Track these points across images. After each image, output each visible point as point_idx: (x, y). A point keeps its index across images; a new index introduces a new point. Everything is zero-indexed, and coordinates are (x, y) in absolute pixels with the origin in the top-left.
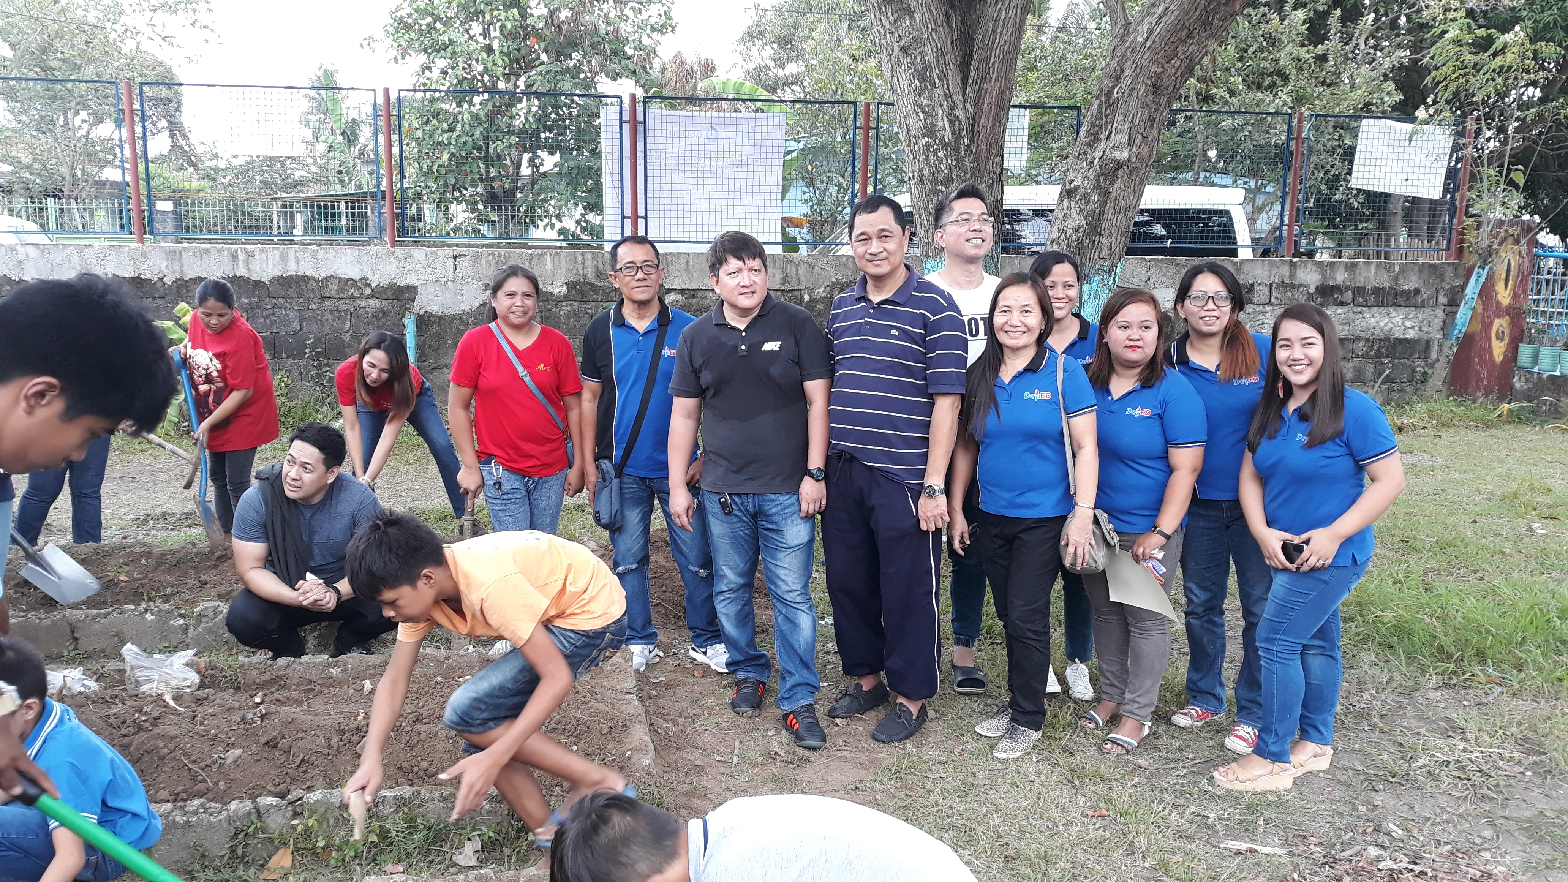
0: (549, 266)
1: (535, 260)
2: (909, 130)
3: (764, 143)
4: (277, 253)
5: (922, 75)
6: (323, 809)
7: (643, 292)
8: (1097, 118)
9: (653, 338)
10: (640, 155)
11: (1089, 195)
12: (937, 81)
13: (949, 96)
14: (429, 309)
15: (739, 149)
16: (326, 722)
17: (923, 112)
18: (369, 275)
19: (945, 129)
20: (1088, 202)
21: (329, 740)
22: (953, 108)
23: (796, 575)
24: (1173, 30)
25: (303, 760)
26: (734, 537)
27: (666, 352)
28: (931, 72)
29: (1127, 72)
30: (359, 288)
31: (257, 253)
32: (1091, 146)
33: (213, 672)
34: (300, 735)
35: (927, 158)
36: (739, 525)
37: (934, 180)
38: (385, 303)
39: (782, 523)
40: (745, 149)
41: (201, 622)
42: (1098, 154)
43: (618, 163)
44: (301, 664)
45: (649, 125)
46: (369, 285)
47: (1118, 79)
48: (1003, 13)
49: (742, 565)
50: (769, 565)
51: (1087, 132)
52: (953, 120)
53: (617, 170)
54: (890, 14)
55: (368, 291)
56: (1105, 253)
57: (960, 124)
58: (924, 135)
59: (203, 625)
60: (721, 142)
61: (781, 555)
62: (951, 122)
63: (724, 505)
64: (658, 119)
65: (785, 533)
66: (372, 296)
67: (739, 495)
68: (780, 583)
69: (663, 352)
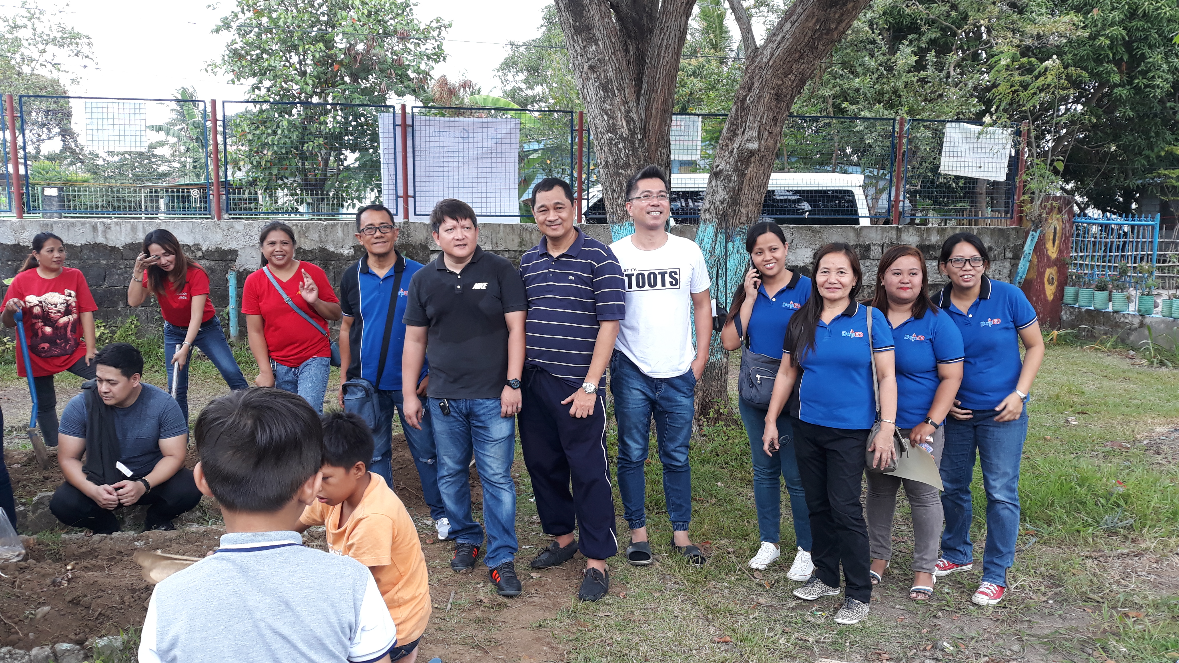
0: (340, 234)
1: (329, 229)
2: (596, 128)
3: (504, 141)
4: (129, 225)
5: (605, 87)
6: (109, 652)
7: (381, 247)
8: (735, 119)
9: (391, 281)
10: (410, 150)
11: (731, 176)
12: (616, 91)
13: (625, 103)
14: (247, 267)
15: (485, 145)
16: (121, 583)
17: (607, 114)
18: (201, 242)
19: (623, 127)
20: (730, 181)
21: (122, 597)
22: (628, 111)
23: (499, 462)
24: (788, 53)
25: (100, 614)
26: (452, 433)
27: (402, 293)
28: (612, 85)
29: (756, 84)
30: (193, 252)
31: (112, 226)
32: (731, 140)
33: (41, 547)
34: (99, 594)
35: (610, 149)
36: (455, 424)
37: (616, 166)
38: (212, 263)
39: (488, 422)
40: (489, 145)
41: (38, 509)
42: (736, 145)
43: (392, 156)
44: (111, 539)
45: (417, 128)
46: (200, 249)
47: (750, 89)
48: (665, 41)
49: (459, 455)
50: (479, 454)
51: (729, 129)
52: (629, 120)
53: (392, 161)
54: (580, 42)
55: (200, 254)
56: (744, 219)
57: (634, 123)
58: (608, 132)
59: (40, 511)
60: (471, 140)
61: (488, 447)
62: (628, 123)
63: (443, 408)
64: (423, 123)
65: (491, 429)
66: (203, 257)
67: (454, 400)
68: (487, 468)
69: (399, 293)
